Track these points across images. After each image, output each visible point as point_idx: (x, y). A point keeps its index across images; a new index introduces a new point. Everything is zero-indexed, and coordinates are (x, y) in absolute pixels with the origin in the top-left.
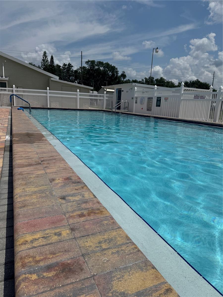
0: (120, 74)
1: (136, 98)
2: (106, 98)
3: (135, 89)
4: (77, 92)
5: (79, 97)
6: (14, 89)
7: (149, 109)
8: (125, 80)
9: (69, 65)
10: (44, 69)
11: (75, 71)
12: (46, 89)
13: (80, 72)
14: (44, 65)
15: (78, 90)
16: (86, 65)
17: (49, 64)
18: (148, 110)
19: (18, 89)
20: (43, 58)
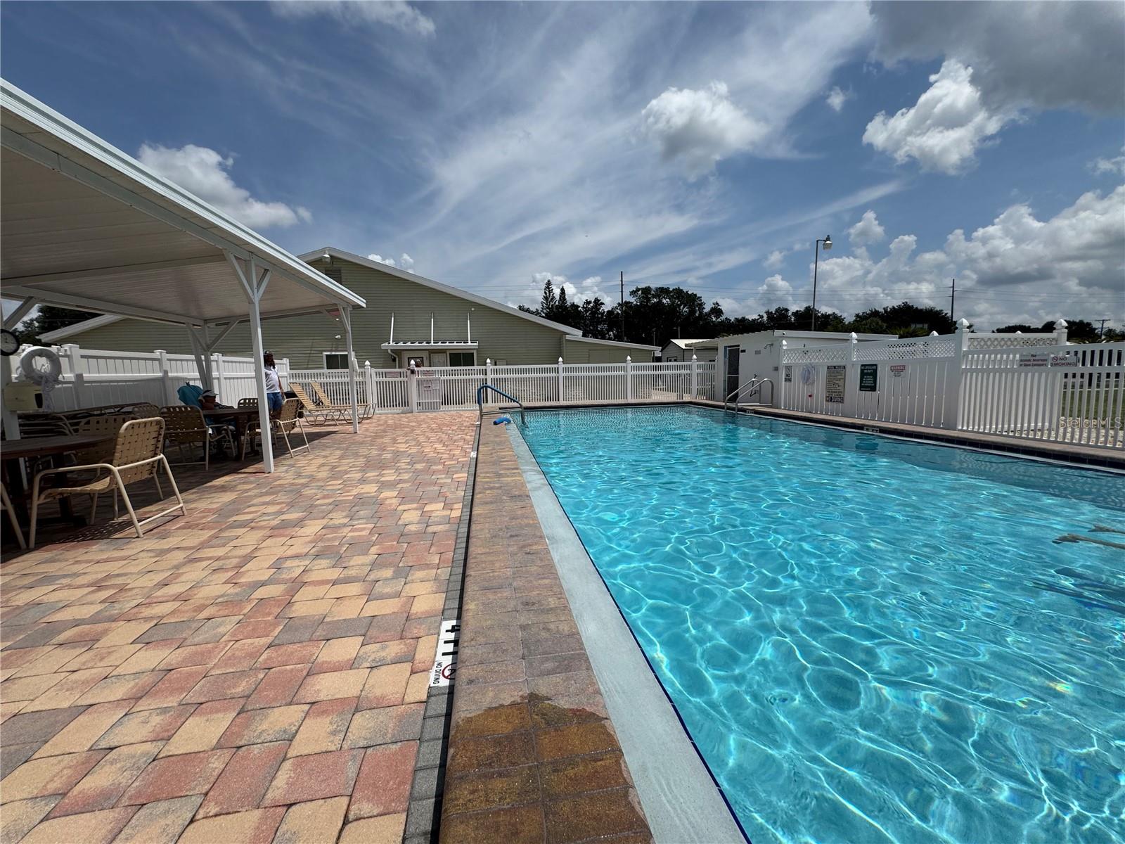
0: (707, 309)
1: (788, 368)
2: (696, 371)
3: (781, 346)
4: (625, 361)
5: (630, 373)
6: (489, 366)
7: (835, 396)
8: (719, 320)
9: (597, 301)
10: (548, 317)
11: (608, 312)
12: (557, 362)
13: (618, 313)
14: (548, 308)
15: (629, 358)
16: (633, 300)
17: (557, 303)
18: (830, 399)
19: (496, 367)
20: (545, 293)
